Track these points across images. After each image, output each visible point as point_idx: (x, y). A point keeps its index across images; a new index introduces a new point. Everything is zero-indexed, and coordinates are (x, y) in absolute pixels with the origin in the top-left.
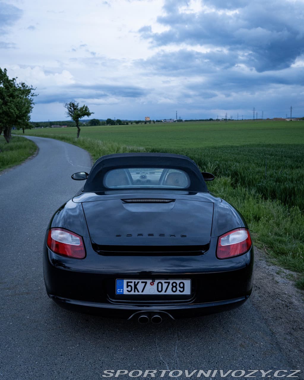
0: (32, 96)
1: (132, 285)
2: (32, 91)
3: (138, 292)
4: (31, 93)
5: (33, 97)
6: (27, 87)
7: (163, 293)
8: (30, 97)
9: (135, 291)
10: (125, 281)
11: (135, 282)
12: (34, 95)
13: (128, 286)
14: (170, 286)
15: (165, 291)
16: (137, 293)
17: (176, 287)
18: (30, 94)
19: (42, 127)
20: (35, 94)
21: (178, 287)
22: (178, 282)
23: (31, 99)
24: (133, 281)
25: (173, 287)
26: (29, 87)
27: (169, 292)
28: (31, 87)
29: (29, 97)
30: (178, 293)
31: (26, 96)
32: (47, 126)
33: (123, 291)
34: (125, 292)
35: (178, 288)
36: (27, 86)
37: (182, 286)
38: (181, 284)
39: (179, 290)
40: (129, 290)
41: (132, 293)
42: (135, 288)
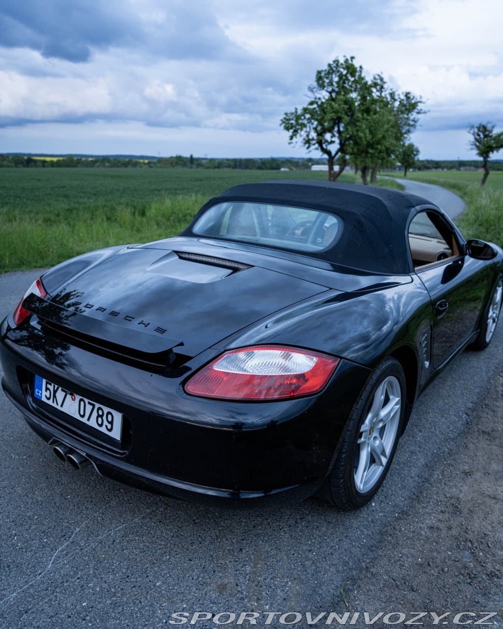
0: (418, 113)
1: (51, 388)
2: (420, 106)
3: (57, 404)
4: (418, 110)
5: (419, 116)
6: (413, 99)
7: (85, 420)
8: (413, 115)
9: (53, 402)
11: (54, 386)
12: (421, 112)
13: (47, 389)
14: (95, 414)
15: (88, 420)
16: (54, 405)
17: (102, 416)
18: (416, 110)
20: (423, 111)
21: (104, 418)
22: (106, 410)
23: (414, 118)
24: (53, 382)
25: (99, 416)
26: (416, 99)
27: (93, 423)
28: (419, 99)
29: (412, 115)
31: (408, 115)
32: (452, 168)
33: (41, 394)
34: (44, 399)
35: (105, 423)
36: (414, 97)
37: (110, 419)
38: (110, 416)
39: (106, 426)
40: (48, 396)
41: (50, 402)
42: (55, 396)
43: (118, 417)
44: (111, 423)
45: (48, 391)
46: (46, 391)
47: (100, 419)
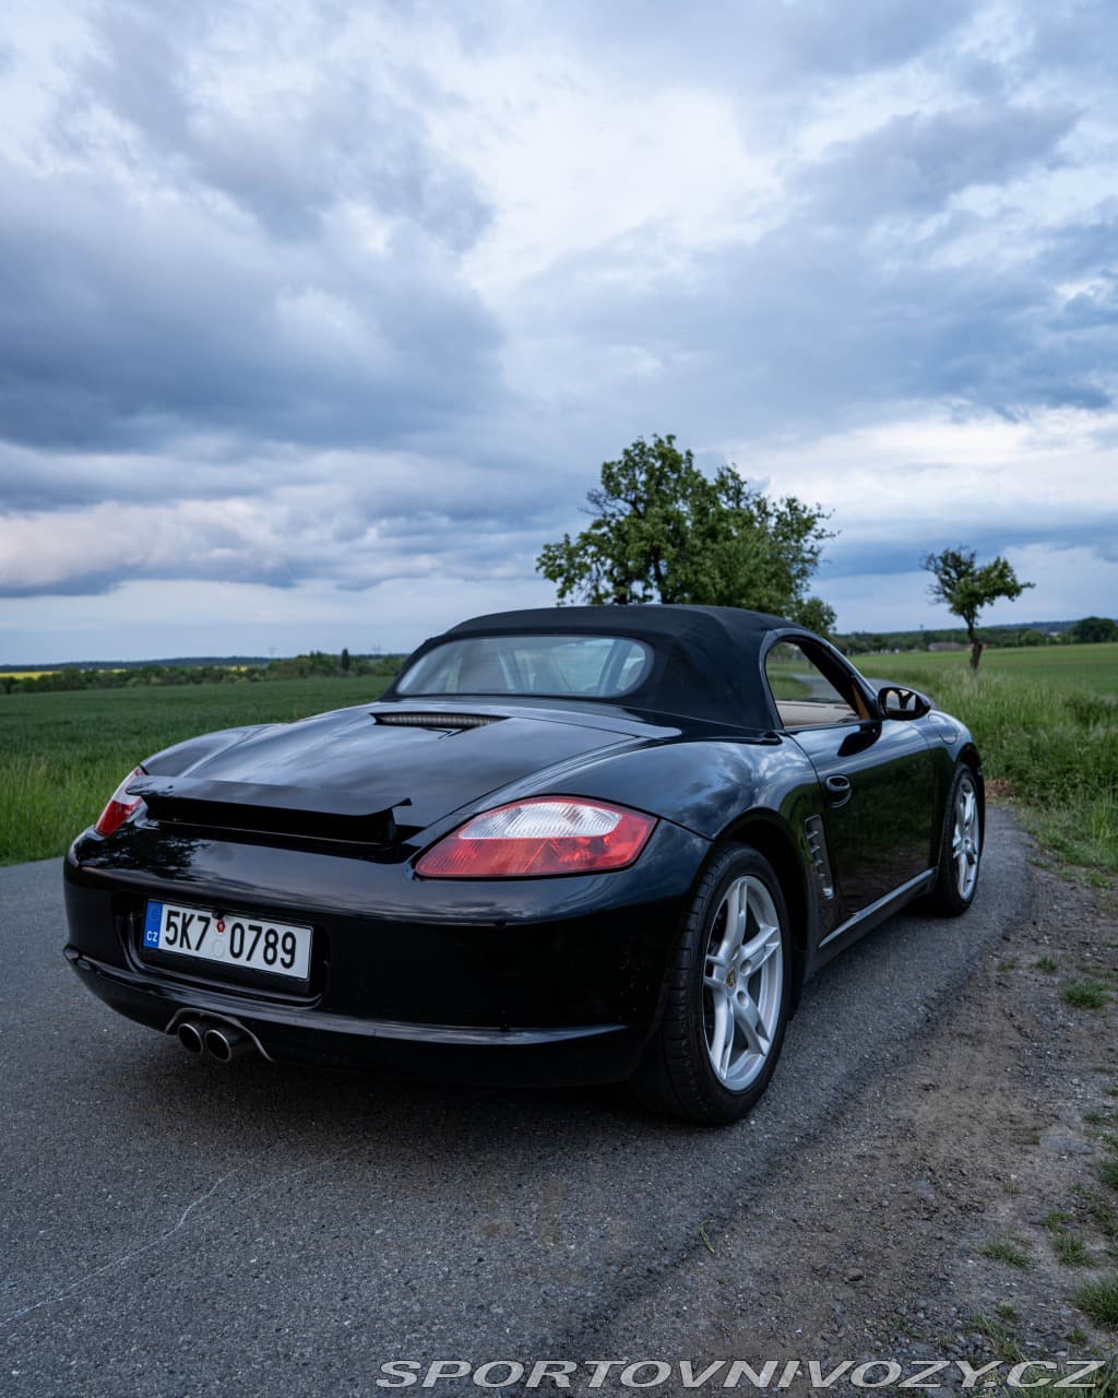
0: (819, 537)
1: (178, 921)
2: (820, 524)
3: (189, 947)
4: (816, 530)
5: (820, 542)
6: (804, 512)
7: (241, 961)
8: (810, 541)
9: (181, 945)
10: (166, 908)
11: (185, 915)
12: (824, 534)
13: (170, 924)
14: (262, 943)
15: (249, 958)
16: (184, 951)
17: (273, 946)
18: (813, 532)
19: (897, 651)
20: (828, 533)
21: (279, 947)
22: (281, 930)
23: (812, 547)
24: (182, 910)
25: (269, 945)
26: (811, 511)
27: (257, 963)
28: (816, 512)
29: (806, 541)
30: (277, 968)
31: (797, 541)
32: (910, 647)
33: (158, 938)
34: (163, 945)
35: (281, 954)
36: (805, 508)
37: (289, 946)
38: (289, 941)
39: (282, 960)
40: (171, 938)
41: (175, 948)
42: (184, 933)
43: (304, 937)
44: (292, 952)
45: (172, 929)
46: (168, 929)
47: (270, 951)
